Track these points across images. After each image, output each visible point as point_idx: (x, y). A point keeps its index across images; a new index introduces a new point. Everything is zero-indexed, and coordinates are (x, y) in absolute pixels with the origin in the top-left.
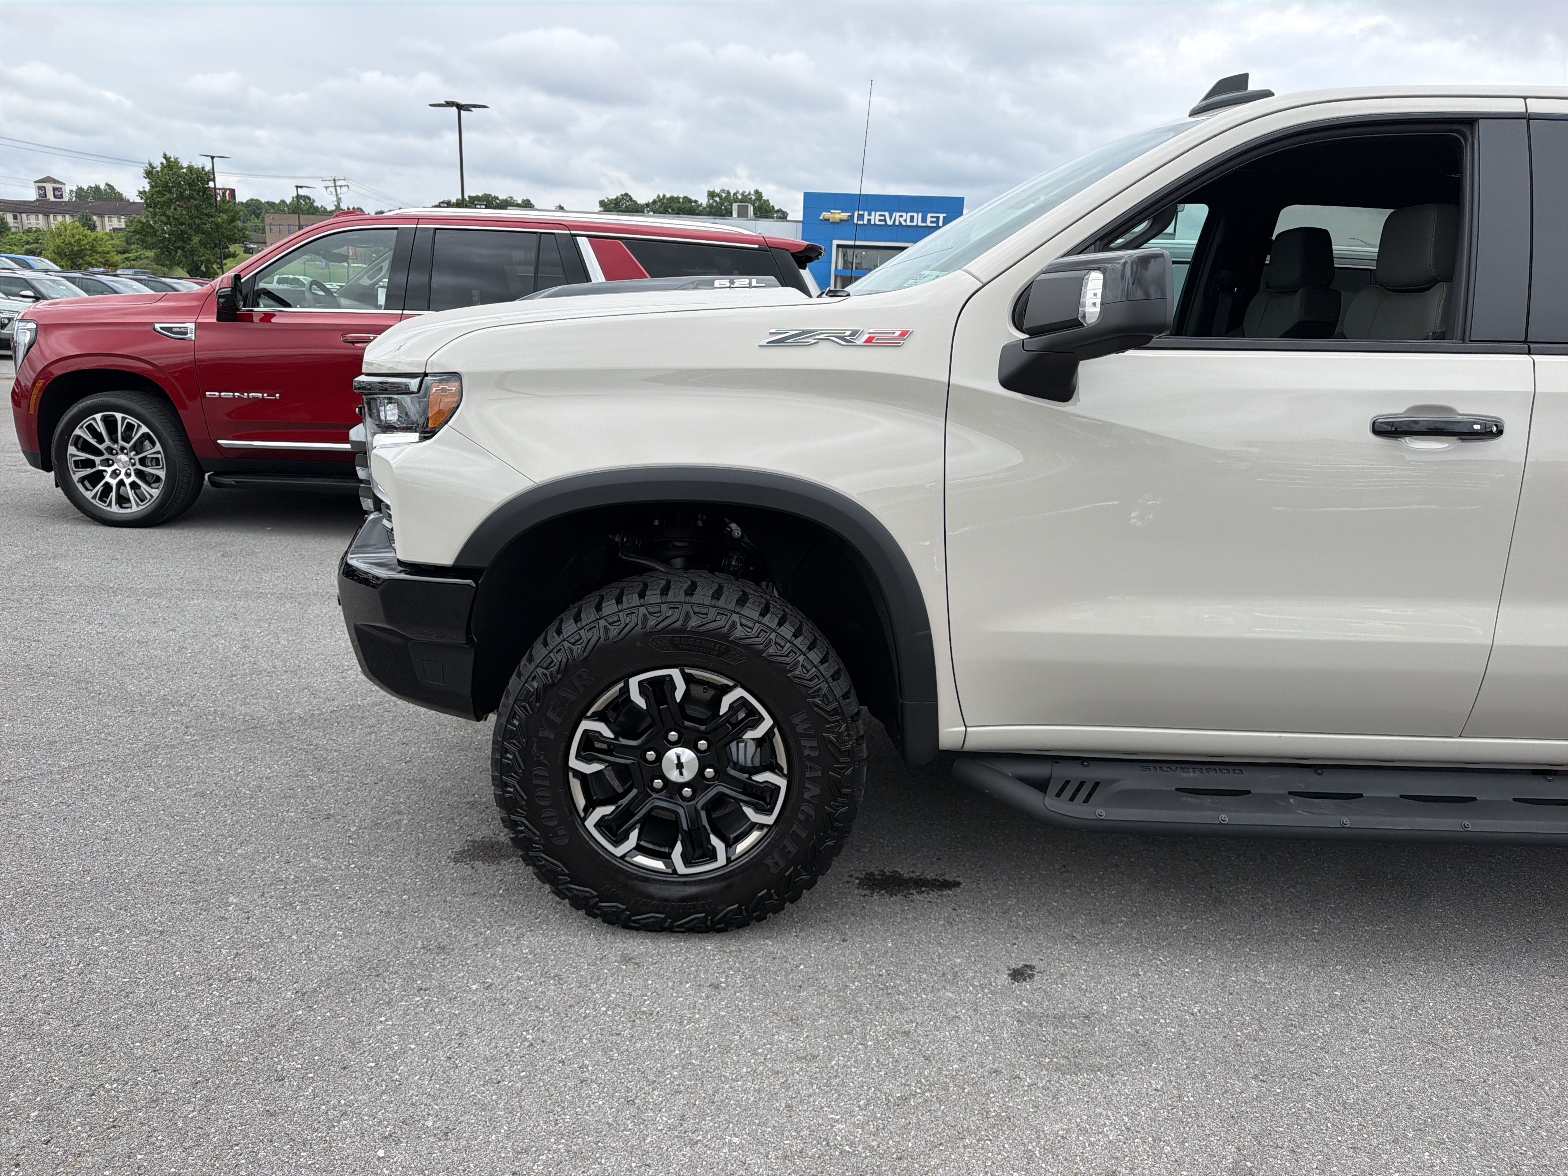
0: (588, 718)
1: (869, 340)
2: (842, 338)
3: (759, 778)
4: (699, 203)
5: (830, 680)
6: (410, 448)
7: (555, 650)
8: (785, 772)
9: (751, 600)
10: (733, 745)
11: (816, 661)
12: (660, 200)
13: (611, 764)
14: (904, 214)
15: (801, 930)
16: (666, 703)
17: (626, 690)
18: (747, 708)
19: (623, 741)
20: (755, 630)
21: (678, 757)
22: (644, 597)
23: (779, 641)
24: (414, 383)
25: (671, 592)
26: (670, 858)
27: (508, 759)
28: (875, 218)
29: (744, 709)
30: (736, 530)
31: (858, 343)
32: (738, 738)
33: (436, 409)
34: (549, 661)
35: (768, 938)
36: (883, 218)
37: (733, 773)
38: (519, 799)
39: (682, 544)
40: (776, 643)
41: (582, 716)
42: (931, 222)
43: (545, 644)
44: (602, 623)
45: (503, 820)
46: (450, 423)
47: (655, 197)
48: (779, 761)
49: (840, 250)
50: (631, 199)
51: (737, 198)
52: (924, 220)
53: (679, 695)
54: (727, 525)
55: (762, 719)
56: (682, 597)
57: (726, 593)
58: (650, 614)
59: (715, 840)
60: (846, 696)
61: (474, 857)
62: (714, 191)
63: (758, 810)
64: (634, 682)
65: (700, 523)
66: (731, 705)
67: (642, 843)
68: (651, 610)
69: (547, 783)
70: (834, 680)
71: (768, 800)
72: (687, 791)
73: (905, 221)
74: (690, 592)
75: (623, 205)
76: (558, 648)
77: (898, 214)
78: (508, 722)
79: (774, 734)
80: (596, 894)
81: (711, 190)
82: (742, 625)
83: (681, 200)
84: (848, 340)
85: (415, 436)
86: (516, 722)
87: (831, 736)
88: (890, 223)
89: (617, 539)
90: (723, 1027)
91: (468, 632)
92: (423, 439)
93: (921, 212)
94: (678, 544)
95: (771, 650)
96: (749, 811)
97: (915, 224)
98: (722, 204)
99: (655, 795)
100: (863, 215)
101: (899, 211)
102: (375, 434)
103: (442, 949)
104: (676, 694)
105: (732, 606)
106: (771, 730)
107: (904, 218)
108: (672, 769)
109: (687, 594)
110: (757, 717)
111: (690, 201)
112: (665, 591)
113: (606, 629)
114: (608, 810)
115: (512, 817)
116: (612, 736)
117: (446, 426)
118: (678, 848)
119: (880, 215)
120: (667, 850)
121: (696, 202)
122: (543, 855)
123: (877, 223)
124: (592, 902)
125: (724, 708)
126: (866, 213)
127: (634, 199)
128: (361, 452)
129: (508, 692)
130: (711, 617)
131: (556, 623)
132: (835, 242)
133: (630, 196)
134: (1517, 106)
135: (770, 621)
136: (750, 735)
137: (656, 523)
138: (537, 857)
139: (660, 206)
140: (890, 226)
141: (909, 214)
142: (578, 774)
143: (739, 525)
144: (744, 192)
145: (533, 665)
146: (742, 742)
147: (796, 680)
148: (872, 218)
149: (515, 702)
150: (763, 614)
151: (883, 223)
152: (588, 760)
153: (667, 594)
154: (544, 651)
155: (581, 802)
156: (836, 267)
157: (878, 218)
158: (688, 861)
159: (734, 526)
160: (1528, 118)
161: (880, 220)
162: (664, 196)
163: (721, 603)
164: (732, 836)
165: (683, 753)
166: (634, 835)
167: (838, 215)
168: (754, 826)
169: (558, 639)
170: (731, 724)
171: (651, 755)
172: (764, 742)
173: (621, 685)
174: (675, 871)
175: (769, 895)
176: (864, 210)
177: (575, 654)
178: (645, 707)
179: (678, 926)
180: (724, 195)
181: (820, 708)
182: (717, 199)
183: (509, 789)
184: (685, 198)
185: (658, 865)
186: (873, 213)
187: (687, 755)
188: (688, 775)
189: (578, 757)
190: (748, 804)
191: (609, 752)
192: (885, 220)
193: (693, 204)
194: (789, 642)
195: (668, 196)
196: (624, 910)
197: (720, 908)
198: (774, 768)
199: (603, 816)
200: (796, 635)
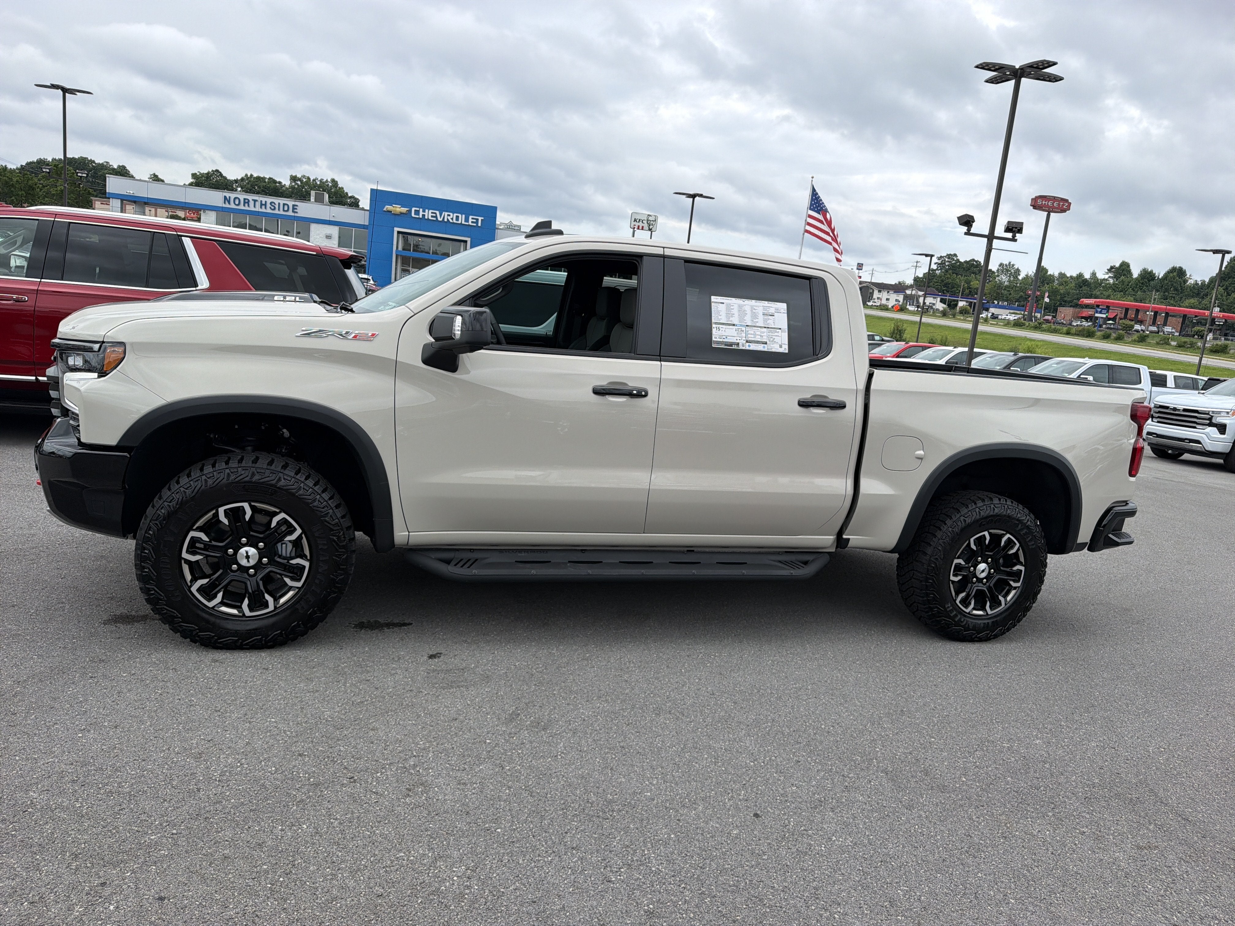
0: (194, 530)
1: (355, 337)
2: (341, 335)
3: (294, 562)
4: (283, 184)
5: (334, 508)
6: (91, 382)
7: (175, 493)
8: (309, 558)
9: (290, 466)
10: (279, 545)
11: (327, 498)
12: (248, 178)
13: (207, 556)
14: (451, 214)
15: (318, 646)
16: (240, 522)
17: (216, 515)
18: (287, 525)
19: (214, 543)
20: (292, 481)
21: (247, 552)
22: (228, 464)
23: (305, 487)
24: (96, 347)
25: (244, 462)
26: (242, 608)
27: (146, 553)
28: (428, 214)
29: (285, 525)
30: (286, 433)
31: (349, 338)
32: (281, 539)
33: (108, 360)
34: (171, 498)
35: (299, 650)
36: (435, 215)
37: (279, 560)
38: (152, 575)
39: (252, 439)
40: (303, 488)
41: (191, 529)
42: (472, 222)
43: (169, 489)
44: (204, 477)
45: (141, 589)
46: (118, 368)
47: (243, 175)
48: (305, 553)
49: (401, 235)
50: (221, 175)
51: (316, 183)
52: (467, 220)
53: (247, 517)
54: (281, 430)
55: (295, 529)
56: (250, 464)
57: (275, 463)
58: (232, 472)
59: (267, 597)
60: (343, 517)
61: (116, 622)
62: (296, 176)
63: (292, 579)
64: (221, 510)
65: (263, 428)
66: (278, 523)
67: (225, 601)
68: (232, 471)
69: (168, 566)
70: (336, 508)
71: (299, 574)
72: (252, 571)
73: (452, 219)
74: (255, 461)
75: (213, 179)
76: (178, 491)
77: (446, 213)
78: (146, 532)
79: (302, 538)
80: (197, 628)
81: (294, 175)
82: (284, 479)
83: (267, 180)
84: (344, 336)
85: (95, 375)
86: (151, 532)
87: (335, 538)
88: (440, 219)
89: (212, 436)
90: (269, 683)
91: (123, 482)
92: (99, 377)
93: (464, 214)
94: (249, 439)
95: (301, 492)
96: (287, 580)
97: (459, 222)
98: (303, 187)
99: (232, 574)
100: (419, 211)
101: (447, 212)
102: (64, 373)
103: (101, 661)
104: (246, 517)
105: (279, 469)
106: (301, 535)
107: (451, 217)
108: (242, 559)
109: (253, 462)
110: (293, 529)
111: (275, 182)
112: (240, 461)
113: (206, 481)
114: (205, 581)
115: (147, 586)
116: (208, 540)
117: (115, 371)
118: (246, 601)
119: (432, 213)
120: (239, 604)
121: (280, 183)
122: (165, 607)
123: (430, 218)
124: (194, 633)
125: (274, 524)
126: (421, 210)
127: (224, 175)
128: (56, 383)
129: (146, 516)
130: (267, 475)
131: (176, 478)
132: (396, 229)
133: (220, 173)
134: (660, 251)
135: (301, 477)
136: (288, 538)
137: (236, 427)
138: (161, 608)
139: (248, 183)
140: (440, 221)
141: (455, 215)
142: (187, 562)
143: (288, 430)
144: (323, 179)
145: (162, 501)
146: (284, 543)
147: (315, 508)
148: (426, 214)
149: (150, 522)
150: (297, 474)
151: (435, 219)
152: (194, 553)
153: (242, 462)
154: (169, 493)
155: (188, 577)
156: (397, 248)
157: (430, 215)
158: (251, 608)
159: (285, 430)
160: (664, 257)
161: (432, 216)
162: (251, 175)
163: (273, 467)
164: (278, 595)
165: (250, 550)
166: (220, 595)
167: (398, 209)
168: (291, 588)
169: (177, 486)
170: (277, 533)
171: (231, 551)
172: (297, 543)
173: (214, 511)
174: (244, 615)
175: (298, 625)
176: (420, 208)
177: (188, 495)
178: (227, 524)
179: (246, 644)
180: (304, 180)
181: (329, 523)
182: (299, 183)
183: (146, 570)
184: (270, 178)
185: (234, 611)
186: (427, 211)
187: (252, 551)
188: (252, 562)
189: (188, 552)
190: (287, 576)
191: (205, 549)
192: (436, 217)
193: (278, 184)
194: (311, 488)
195: (255, 175)
196: (214, 636)
197: (270, 633)
198: (303, 556)
199: (202, 585)
200: (315, 485)
